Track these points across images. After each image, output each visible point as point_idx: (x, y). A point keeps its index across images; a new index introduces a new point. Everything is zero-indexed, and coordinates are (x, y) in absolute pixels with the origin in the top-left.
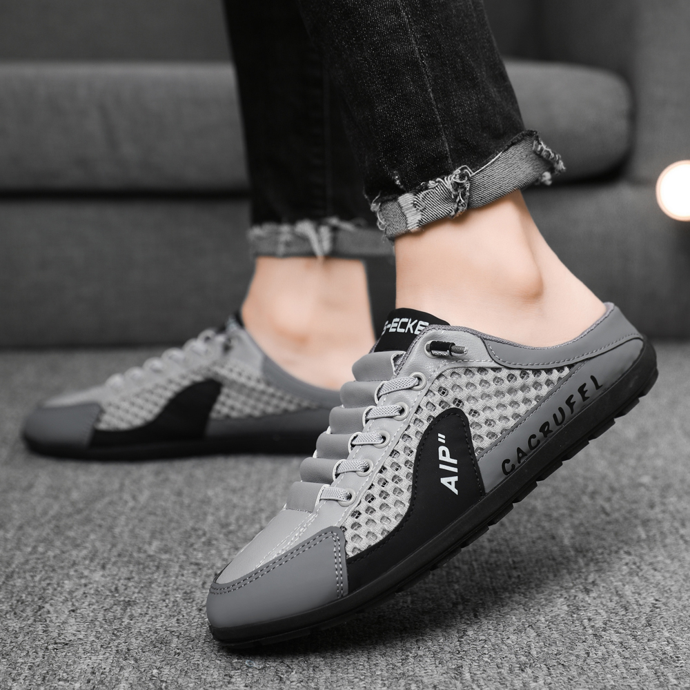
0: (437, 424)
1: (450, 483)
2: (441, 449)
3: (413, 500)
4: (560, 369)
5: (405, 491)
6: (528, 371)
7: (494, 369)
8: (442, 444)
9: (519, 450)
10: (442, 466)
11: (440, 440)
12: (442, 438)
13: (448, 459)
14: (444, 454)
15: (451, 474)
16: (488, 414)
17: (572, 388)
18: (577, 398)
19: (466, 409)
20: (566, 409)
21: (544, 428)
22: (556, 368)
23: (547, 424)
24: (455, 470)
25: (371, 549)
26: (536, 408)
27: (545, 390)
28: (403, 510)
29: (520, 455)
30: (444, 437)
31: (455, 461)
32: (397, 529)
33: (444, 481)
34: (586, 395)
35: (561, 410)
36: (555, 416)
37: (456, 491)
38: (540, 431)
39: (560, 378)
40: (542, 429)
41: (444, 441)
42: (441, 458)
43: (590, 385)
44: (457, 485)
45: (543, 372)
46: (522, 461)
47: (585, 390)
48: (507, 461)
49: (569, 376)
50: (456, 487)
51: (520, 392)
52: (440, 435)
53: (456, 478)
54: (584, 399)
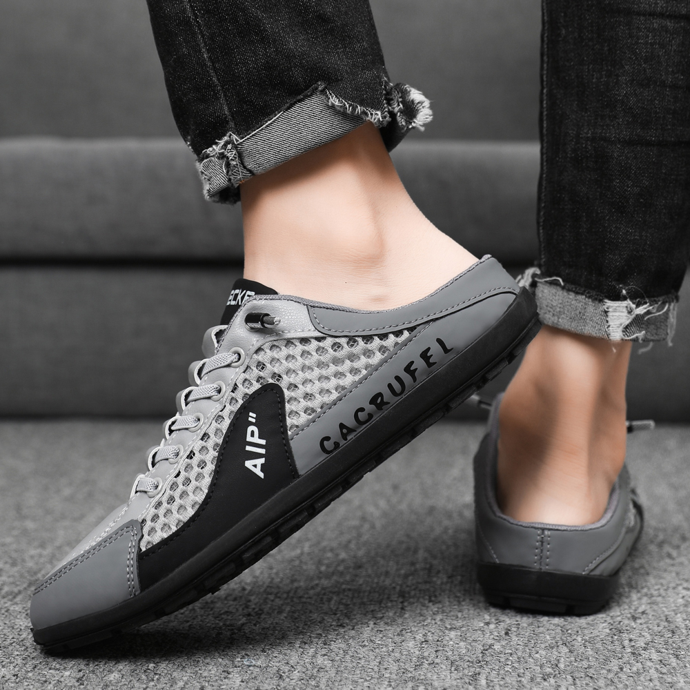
0: (251, 402)
1: (255, 466)
2: (251, 428)
3: (213, 486)
4: (398, 333)
5: (207, 476)
6: (357, 338)
7: (319, 339)
8: (252, 424)
9: (342, 426)
10: (248, 448)
11: (250, 419)
12: (252, 417)
13: (256, 440)
14: (253, 435)
15: (258, 456)
16: (309, 388)
17: (412, 353)
18: (420, 364)
19: (283, 384)
20: (407, 378)
21: (376, 400)
22: (393, 333)
23: (380, 395)
24: (263, 451)
25: (164, 542)
26: (365, 378)
27: (378, 357)
28: (200, 498)
29: (345, 431)
30: (254, 415)
31: (263, 442)
32: (192, 519)
33: (249, 464)
34: (431, 360)
35: (398, 378)
36: (390, 386)
37: (261, 475)
38: (371, 402)
39: (397, 344)
40: (373, 401)
41: (254, 421)
42: (249, 439)
43: (436, 349)
44: (263, 468)
45: (376, 338)
46: (349, 438)
47: (429, 355)
48: (327, 438)
49: (409, 340)
50: (261, 470)
51: (348, 362)
52: (251, 414)
53: (262, 460)
54: (429, 365)
